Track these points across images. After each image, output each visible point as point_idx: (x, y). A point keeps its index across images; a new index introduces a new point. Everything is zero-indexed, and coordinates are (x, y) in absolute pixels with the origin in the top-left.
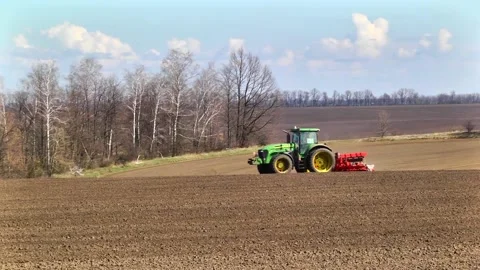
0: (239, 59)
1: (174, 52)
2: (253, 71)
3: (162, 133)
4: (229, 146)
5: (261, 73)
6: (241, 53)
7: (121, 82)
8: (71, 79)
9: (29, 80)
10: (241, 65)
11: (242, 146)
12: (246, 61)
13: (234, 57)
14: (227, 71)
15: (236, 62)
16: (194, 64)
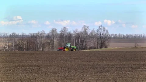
0: (100, 27)
1: (85, 26)
2: (104, 30)
3: (81, 45)
4: (97, 48)
5: (106, 31)
6: (101, 26)
7: (72, 32)
8: (61, 32)
9: (51, 32)
10: (101, 29)
11: (100, 48)
12: (102, 28)
13: (99, 27)
14: (98, 30)
15: (100, 28)
16: (89, 29)
